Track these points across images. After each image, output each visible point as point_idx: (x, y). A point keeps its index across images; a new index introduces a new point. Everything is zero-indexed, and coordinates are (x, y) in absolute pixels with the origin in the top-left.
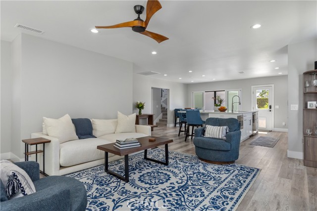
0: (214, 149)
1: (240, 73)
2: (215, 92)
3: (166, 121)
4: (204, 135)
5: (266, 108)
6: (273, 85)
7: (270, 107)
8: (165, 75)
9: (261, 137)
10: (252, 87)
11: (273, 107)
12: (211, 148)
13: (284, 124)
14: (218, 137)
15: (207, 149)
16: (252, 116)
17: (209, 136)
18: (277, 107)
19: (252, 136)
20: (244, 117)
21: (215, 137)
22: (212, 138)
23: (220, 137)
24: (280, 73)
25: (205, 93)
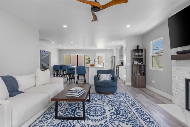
0: (111, 86)
4: (99, 80)
8: (53, 42)
12: (109, 86)
14: (107, 80)
15: (107, 87)
17: (102, 80)
18: (106, 64)
21: (106, 80)
22: (105, 81)
23: (109, 80)
24: (109, 49)
25: (71, 56)
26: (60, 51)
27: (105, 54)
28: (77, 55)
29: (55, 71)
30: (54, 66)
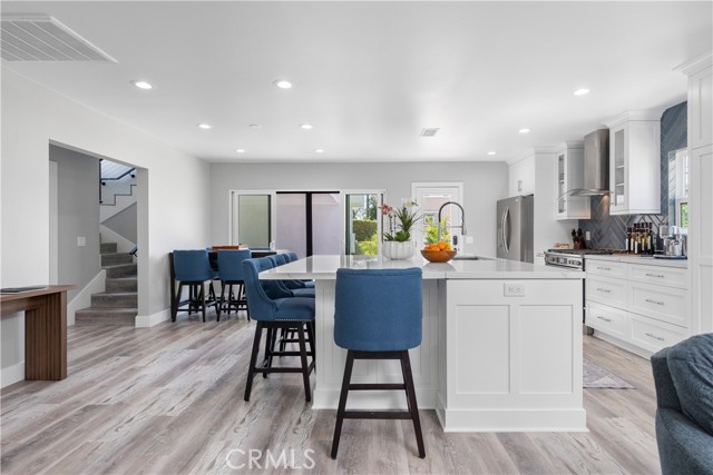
3: (133, 303)
7: (456, 241)
8: (143, 85)
10: (414, 185)
11: (460, 241)
18: (471, 240)
25: (275, 197)
26: (215, 171)
27: (461, 185)
28: (309, 195)
29: (178, 283)
30: (171, 255)
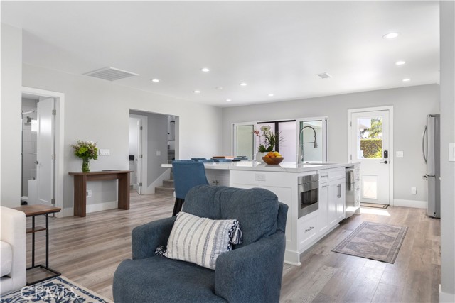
1: (320, 75)
2: (277, 123)
4: (164, 250)
5: (379, 157)
6: (391, 108)
7: (386, 155)
8: (156, 81)
9: (365, 224)
10: (350, 111)
11: (390, 154)
13: (413, 190)
14: (199, 263)
16: (344, 175)
17: (175, 256)
18: (400, 154)
19: (344, 222)
20: (320, 180)
21: (193, 261)
23: (207, 265)
24: (407, 81)
25: (256, 126)
26: (223, 112)
